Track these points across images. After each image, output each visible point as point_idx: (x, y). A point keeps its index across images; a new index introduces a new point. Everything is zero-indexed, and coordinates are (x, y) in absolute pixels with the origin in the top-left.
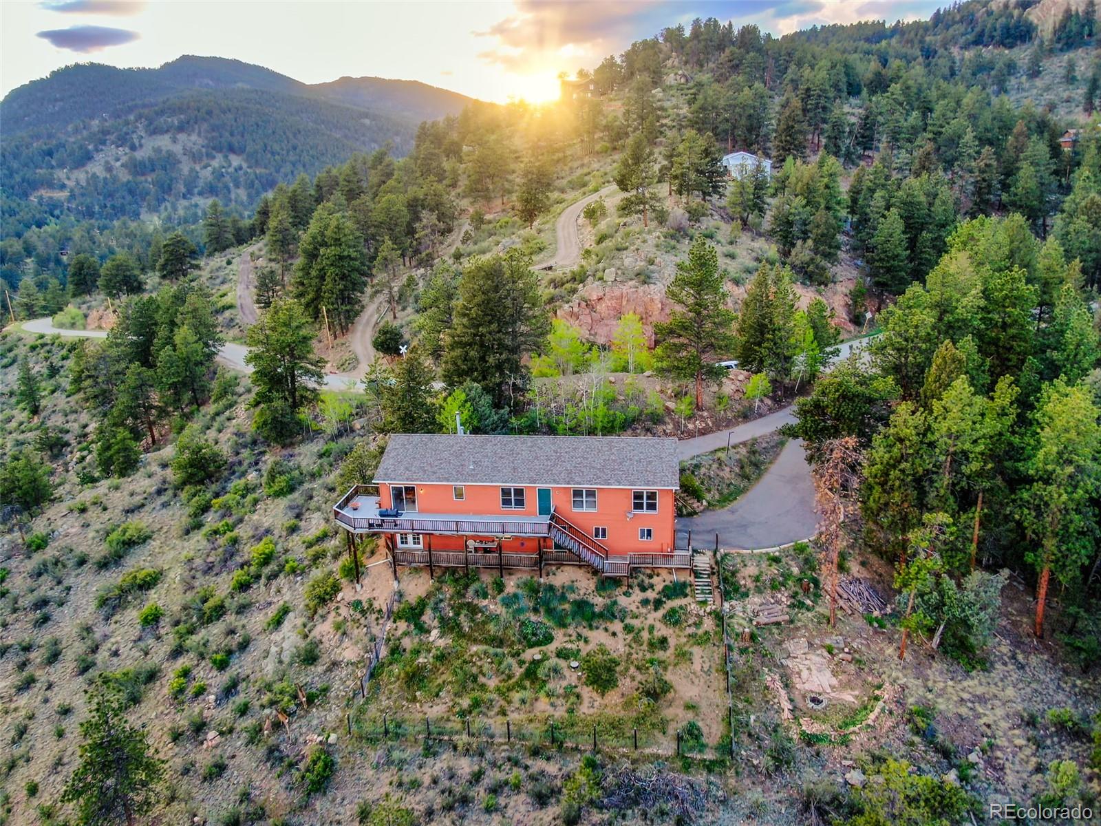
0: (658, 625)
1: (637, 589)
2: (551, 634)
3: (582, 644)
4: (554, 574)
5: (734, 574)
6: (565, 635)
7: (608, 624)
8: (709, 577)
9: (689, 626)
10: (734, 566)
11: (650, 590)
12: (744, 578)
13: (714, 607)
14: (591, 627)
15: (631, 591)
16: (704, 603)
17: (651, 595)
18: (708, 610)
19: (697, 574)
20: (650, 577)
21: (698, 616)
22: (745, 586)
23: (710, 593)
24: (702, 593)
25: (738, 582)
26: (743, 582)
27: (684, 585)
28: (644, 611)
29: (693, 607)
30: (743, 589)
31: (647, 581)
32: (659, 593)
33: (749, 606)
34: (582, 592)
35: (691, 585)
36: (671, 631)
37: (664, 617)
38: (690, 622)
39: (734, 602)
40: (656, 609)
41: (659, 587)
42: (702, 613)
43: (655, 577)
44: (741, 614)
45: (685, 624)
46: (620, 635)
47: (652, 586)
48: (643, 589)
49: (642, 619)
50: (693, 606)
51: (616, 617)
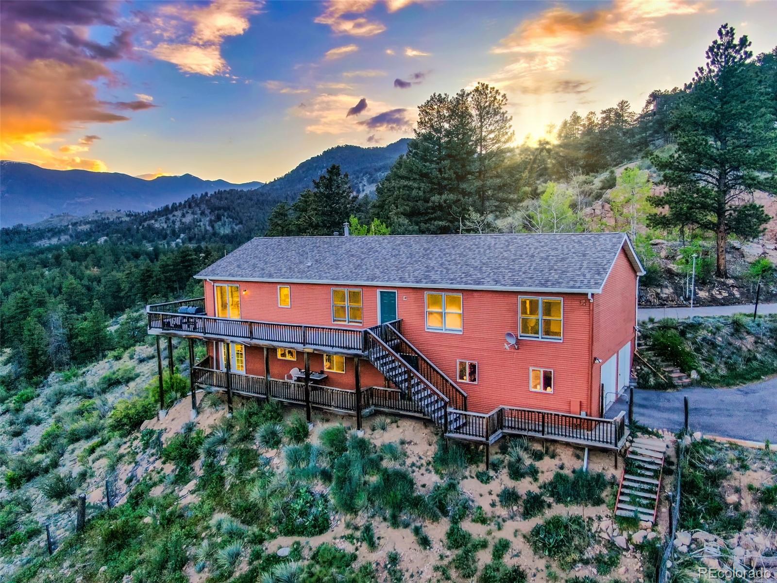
0: (518, 544)
1: (504, 473)
2: (327, 520)
3: (365, 547)
4: (383, 429)
5: (715, 479)
6: (348, 526)
7: (427, 523)
8: (656, 476)
9: (586, 562)
10: (717, 463)
11: (528, 479)
12: (737, 490)
13: (651, 535)
14: (395, 522)
15: (492, 473)
16: (631, 522)
17: (525, 486)
18: (638, 538)
19: (630, 467)
20: (538, 456)
21: (611, 545)
22: (737, 506)
23: (651, 506)
24: (633, 502)
25: (722, 497)
26: (732, 498)
27: (599, 481)
28: (503, 512)
29: (606, 527)
30: (731, 513)
31: (528, 461)
32: (544, 486)
33: (739, 551)
34: (409, 462)
35: (612, 484)
36: (541, 563)
37: (536, 531)
38: (589, 554)
39: (701, 535)
40: (527, 514)
41: (546, 477)
42: (621, 541)
43: (547, 459)
44: (714, 564)
45: (576, 556)
46: (438, 547)
47: (534, 473)
48: (516, 473)
49: (493, 526)
50: (605, 523)
51: (445, 513)
